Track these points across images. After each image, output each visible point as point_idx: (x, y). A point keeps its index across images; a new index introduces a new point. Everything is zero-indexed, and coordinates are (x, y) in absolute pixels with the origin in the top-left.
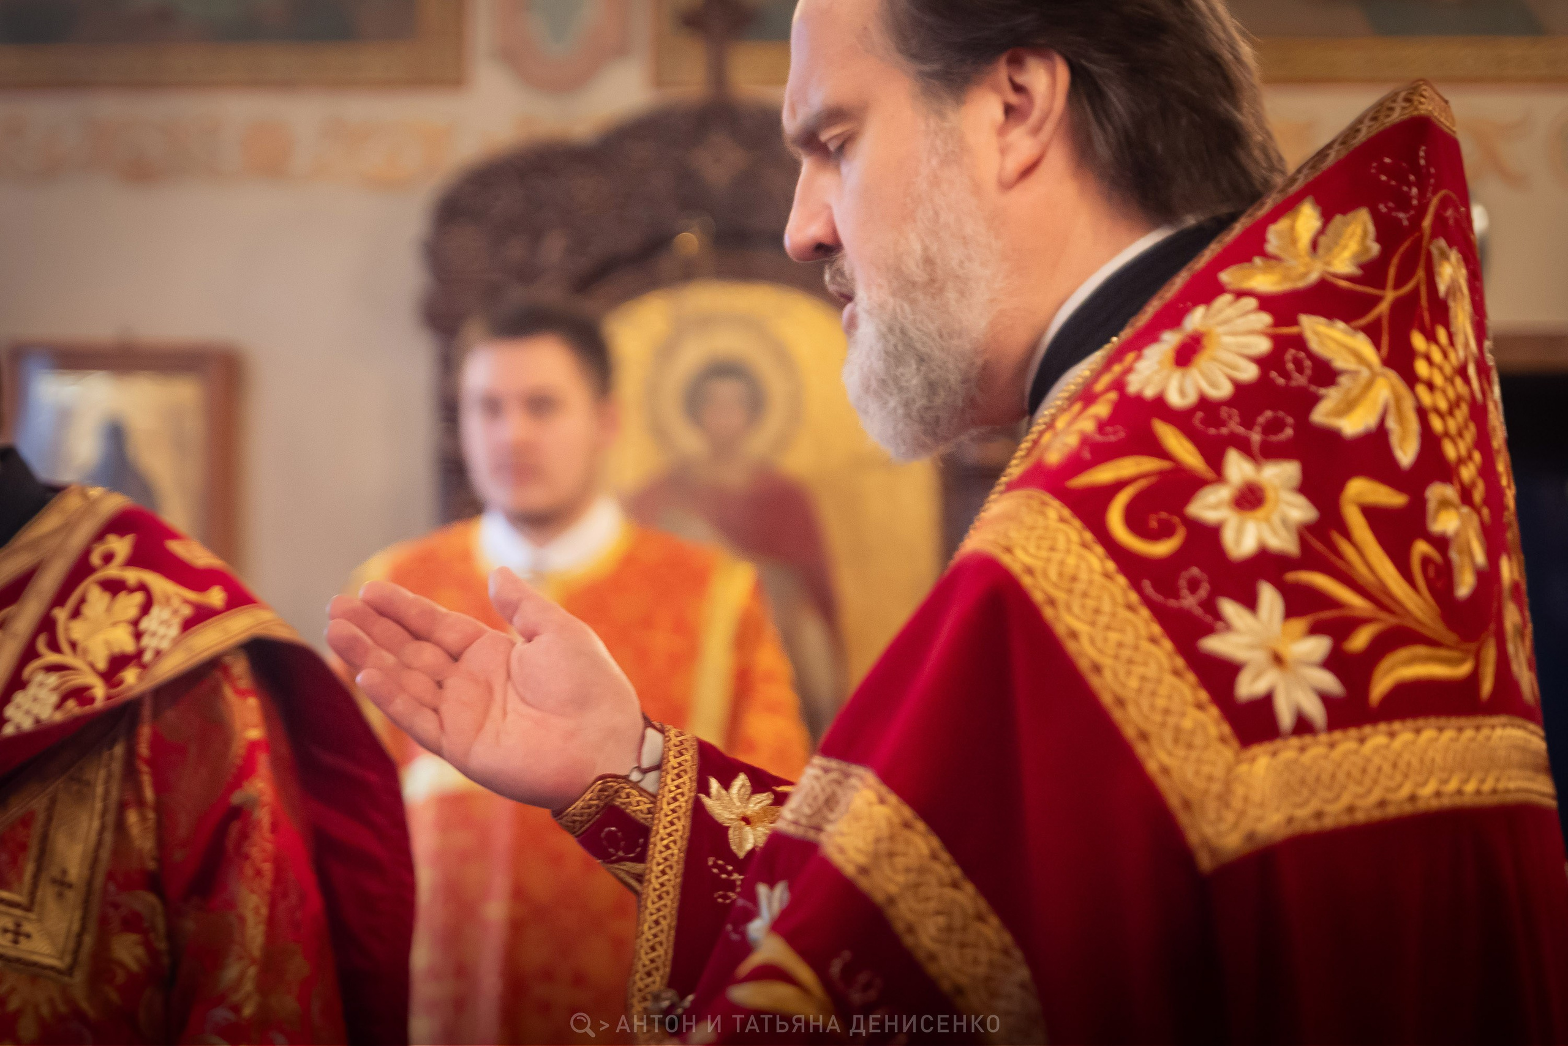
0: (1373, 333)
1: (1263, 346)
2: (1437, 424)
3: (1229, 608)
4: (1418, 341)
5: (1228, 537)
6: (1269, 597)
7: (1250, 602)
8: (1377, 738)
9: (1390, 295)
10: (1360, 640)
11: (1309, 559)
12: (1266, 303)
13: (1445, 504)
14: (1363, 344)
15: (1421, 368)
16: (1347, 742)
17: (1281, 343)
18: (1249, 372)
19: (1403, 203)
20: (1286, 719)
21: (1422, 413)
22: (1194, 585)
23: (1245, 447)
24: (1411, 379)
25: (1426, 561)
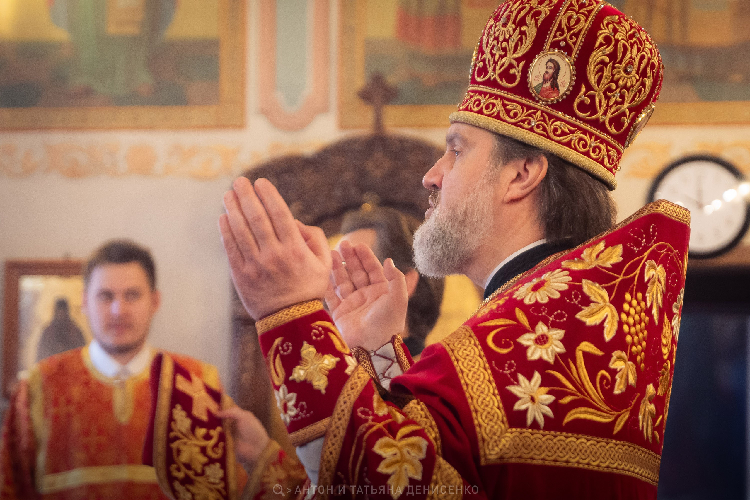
0: (610, 290)
1: (565, 287)
2: (626, 328)
3: (521, 378)
4: (628, 297)
5: (529, 353)
6: (537, 377)
7: (529, 378)
8: (561, 436)
9: (621, 277)
10: (567, 400)
11: (557, 366)
12: (572, 273)
13: (620, 358)
14: (605, 293)
15: (626, 307)
16: (550, 434)
17: (572, 287)
18: (557, 296)
19: (638, 244)
20: (529, 422)
21: (620, 324)
22: (510, 366)
23: (546, 323)
24: (620, 310)
25: (603, 377)
